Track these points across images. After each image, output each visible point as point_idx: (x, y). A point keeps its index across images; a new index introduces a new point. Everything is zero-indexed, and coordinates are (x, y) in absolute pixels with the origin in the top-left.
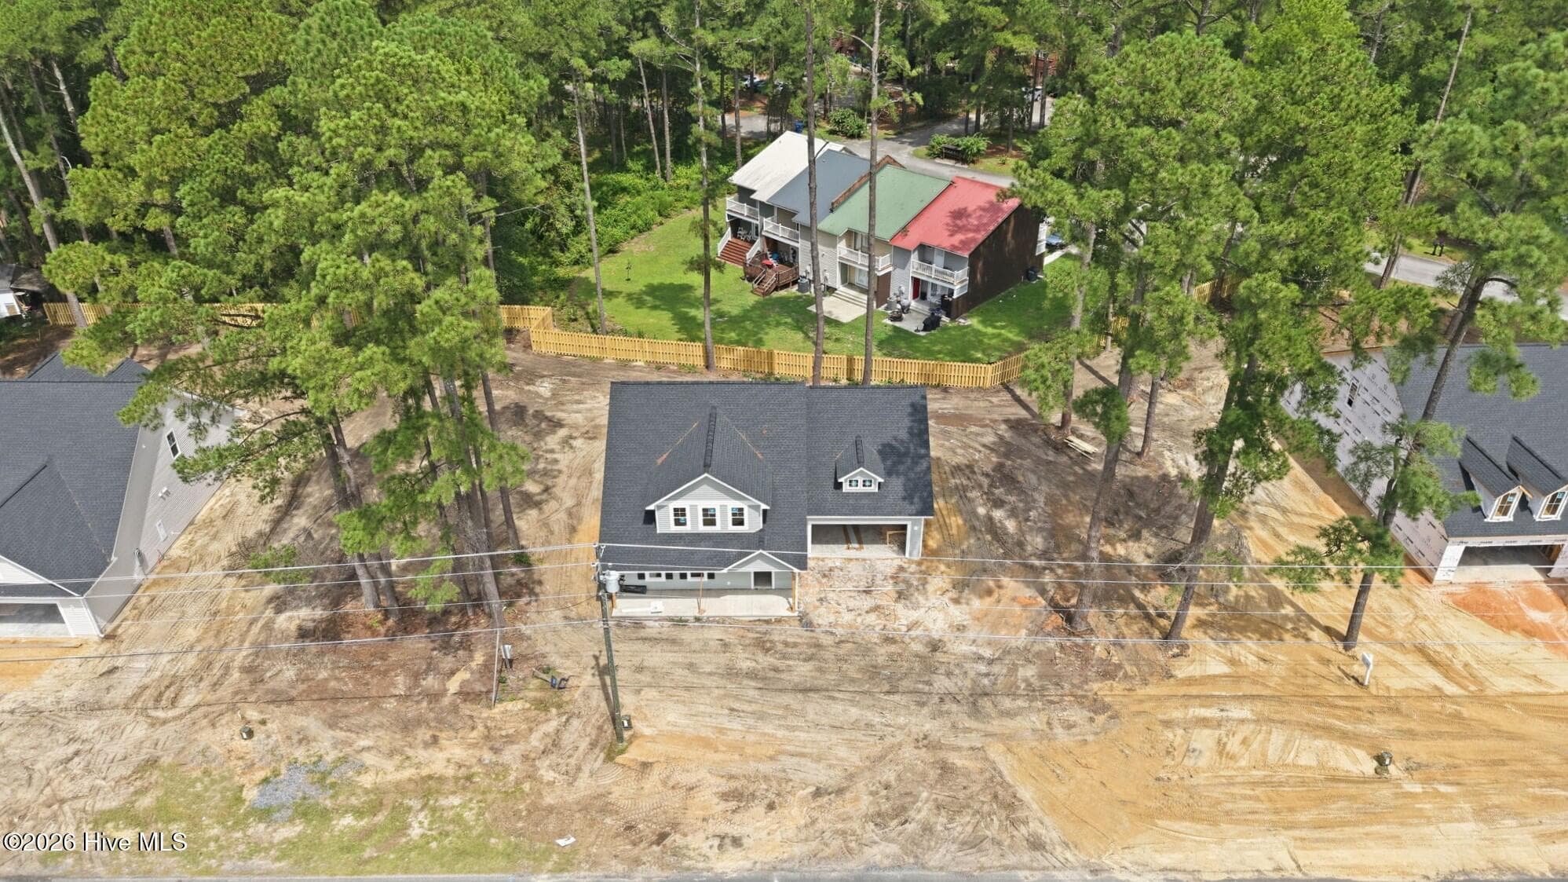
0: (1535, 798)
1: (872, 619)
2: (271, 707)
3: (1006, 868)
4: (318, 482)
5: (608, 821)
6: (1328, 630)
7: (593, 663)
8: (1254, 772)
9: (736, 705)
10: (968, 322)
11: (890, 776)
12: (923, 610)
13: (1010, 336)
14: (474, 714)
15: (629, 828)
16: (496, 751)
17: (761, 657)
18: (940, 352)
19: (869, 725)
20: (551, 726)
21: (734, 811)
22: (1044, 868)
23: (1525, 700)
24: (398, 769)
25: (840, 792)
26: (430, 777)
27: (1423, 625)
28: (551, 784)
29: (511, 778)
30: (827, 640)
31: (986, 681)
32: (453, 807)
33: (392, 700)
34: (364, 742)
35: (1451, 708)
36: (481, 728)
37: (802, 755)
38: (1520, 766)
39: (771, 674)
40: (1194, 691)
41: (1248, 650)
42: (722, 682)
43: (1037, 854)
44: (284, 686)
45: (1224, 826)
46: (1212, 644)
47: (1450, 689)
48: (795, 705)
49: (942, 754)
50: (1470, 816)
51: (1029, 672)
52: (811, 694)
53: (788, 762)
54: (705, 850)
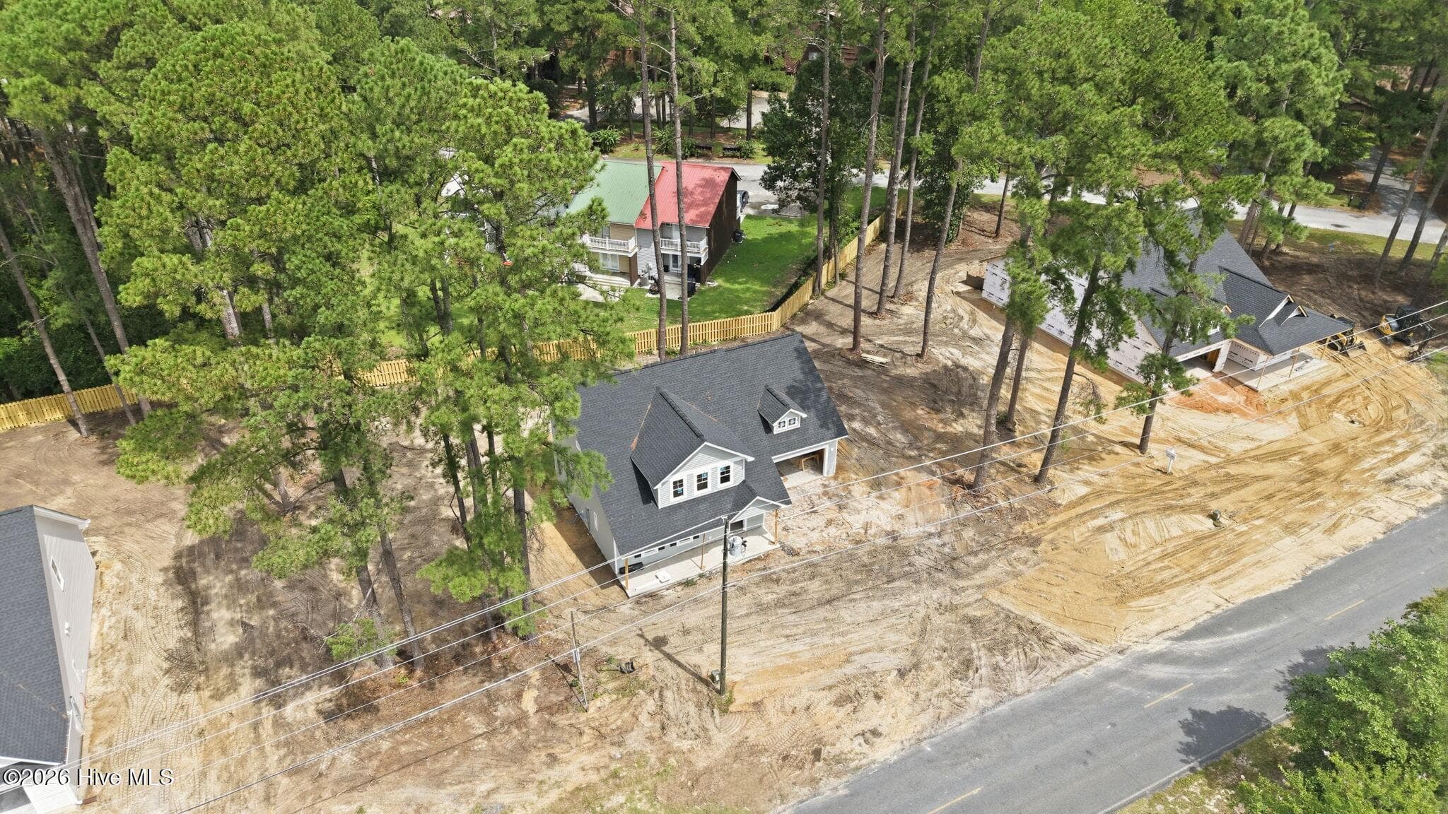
0: (1304, 510)
1: (832, 530)
2: (355, 794)
3: (1068, 673)
4: (208, 572)
5: (764, 759)
6: (1124, 444)
7: (642, 641)
8: (1154, 551)
9: (788, 632)
10: (715, 284)
11: (939, 642)
12: (864, 512)
13: (757, 287)
14: (573, 721)
15: (785, 758)
16: (620, 744)
17: (775, 588)
18: (714, 312)
19: (894, 611)
20: (651, 705)
21: (854, 712)
22: (1091, 663)
23: (1252, 454)
24: (540, 794)
25: (916, 666)
26: (578, 789)
27: (1170, 424)
28: (691, 751)
29: (653, 760)
30: (815, 558)
31: (947, 550)
32: (622, 806)
33: (480, 740)
34: (483, 788)
35: (1222, 471)
36: (587, 730)
37: (868, 650)
38: (1281, 495)
39: (794, 599)
40: (1080, 510)
41: (1088, 471)
42: (763, 618)
43: (1078, 655)
44: (351, 771)
45: (1167, 592)
46: (1065, 475)
47: (1213, 460)
48: (830, 616)
49: (961, 612)
50: (1282, 534)
51: (969, 533)
52: (835, 603)
53: (864, 659)
54: (858, 749)
